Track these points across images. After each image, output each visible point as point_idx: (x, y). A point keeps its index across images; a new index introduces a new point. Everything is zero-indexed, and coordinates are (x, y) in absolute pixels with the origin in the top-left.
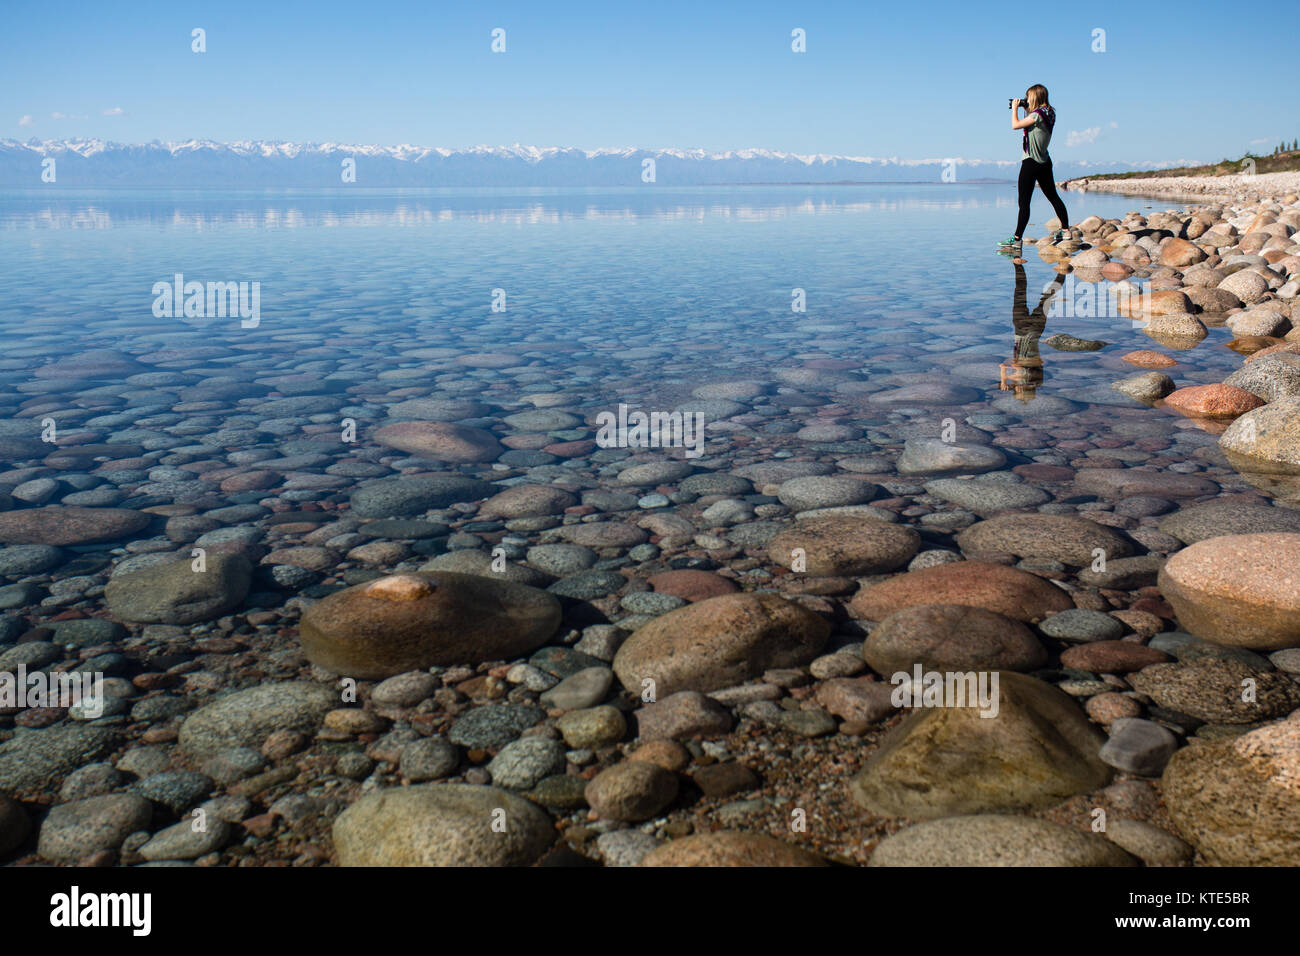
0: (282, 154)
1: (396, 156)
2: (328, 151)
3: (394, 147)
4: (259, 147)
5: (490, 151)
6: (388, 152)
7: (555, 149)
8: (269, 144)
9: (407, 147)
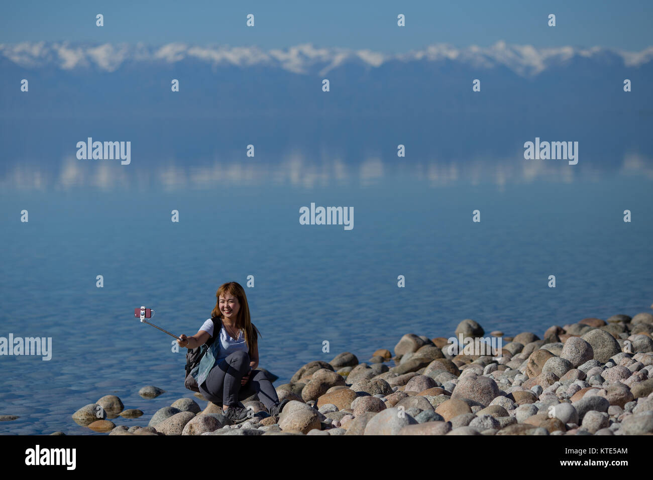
0: (92, 63)
1: (288, 66)
2: (171, 58)
3: (286, 50)
4: (54, 54)
5: (453, 54)
6: (275, 60)
7: (568, 51)
8: (73, 46)
9: (308, 50)
